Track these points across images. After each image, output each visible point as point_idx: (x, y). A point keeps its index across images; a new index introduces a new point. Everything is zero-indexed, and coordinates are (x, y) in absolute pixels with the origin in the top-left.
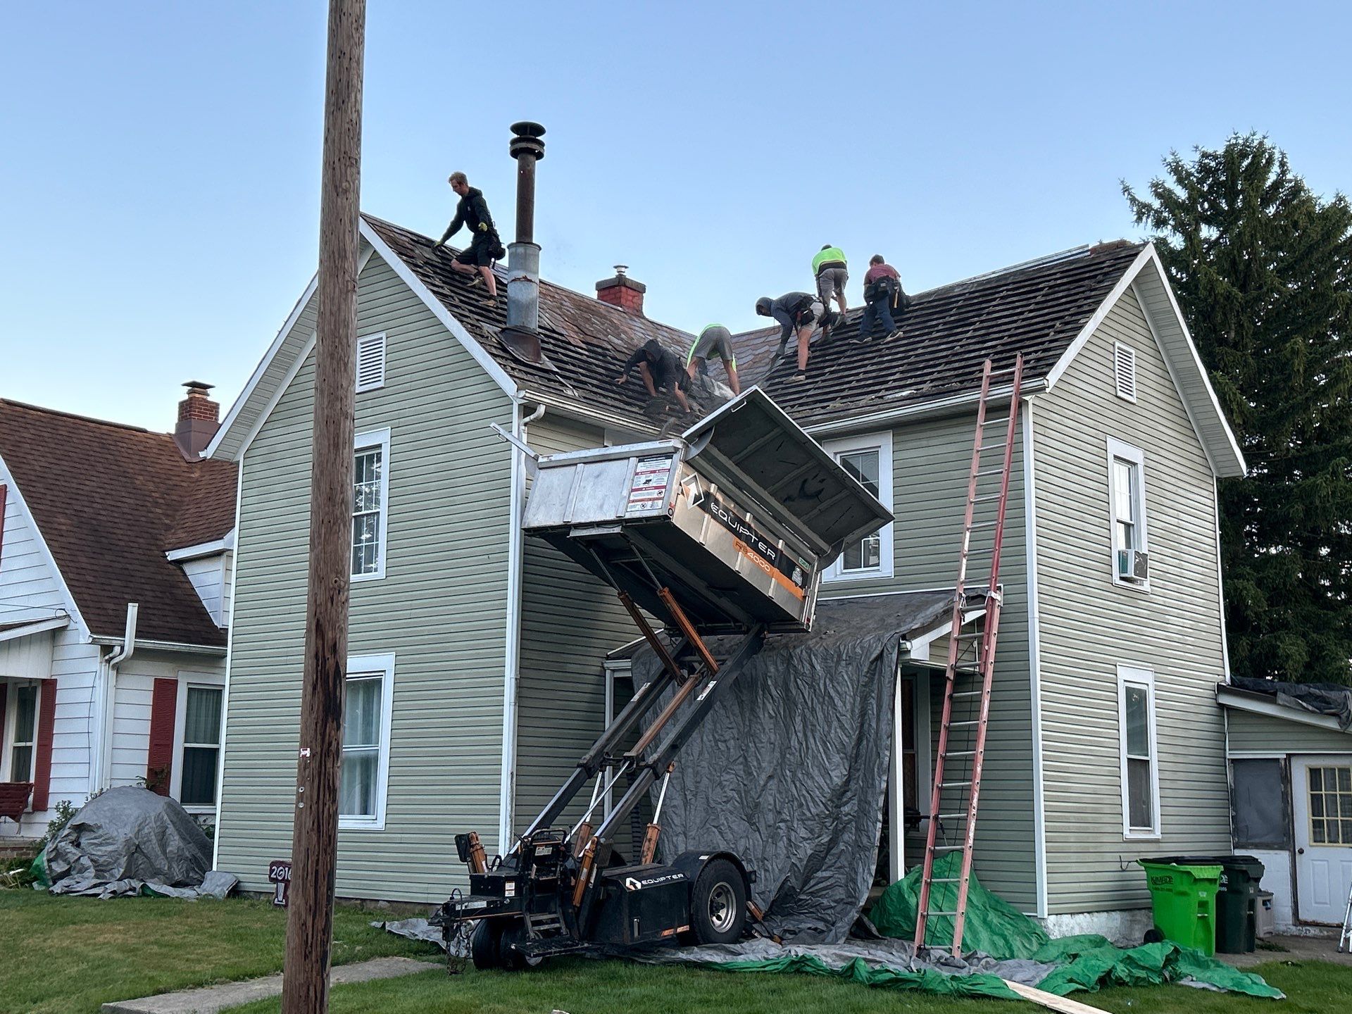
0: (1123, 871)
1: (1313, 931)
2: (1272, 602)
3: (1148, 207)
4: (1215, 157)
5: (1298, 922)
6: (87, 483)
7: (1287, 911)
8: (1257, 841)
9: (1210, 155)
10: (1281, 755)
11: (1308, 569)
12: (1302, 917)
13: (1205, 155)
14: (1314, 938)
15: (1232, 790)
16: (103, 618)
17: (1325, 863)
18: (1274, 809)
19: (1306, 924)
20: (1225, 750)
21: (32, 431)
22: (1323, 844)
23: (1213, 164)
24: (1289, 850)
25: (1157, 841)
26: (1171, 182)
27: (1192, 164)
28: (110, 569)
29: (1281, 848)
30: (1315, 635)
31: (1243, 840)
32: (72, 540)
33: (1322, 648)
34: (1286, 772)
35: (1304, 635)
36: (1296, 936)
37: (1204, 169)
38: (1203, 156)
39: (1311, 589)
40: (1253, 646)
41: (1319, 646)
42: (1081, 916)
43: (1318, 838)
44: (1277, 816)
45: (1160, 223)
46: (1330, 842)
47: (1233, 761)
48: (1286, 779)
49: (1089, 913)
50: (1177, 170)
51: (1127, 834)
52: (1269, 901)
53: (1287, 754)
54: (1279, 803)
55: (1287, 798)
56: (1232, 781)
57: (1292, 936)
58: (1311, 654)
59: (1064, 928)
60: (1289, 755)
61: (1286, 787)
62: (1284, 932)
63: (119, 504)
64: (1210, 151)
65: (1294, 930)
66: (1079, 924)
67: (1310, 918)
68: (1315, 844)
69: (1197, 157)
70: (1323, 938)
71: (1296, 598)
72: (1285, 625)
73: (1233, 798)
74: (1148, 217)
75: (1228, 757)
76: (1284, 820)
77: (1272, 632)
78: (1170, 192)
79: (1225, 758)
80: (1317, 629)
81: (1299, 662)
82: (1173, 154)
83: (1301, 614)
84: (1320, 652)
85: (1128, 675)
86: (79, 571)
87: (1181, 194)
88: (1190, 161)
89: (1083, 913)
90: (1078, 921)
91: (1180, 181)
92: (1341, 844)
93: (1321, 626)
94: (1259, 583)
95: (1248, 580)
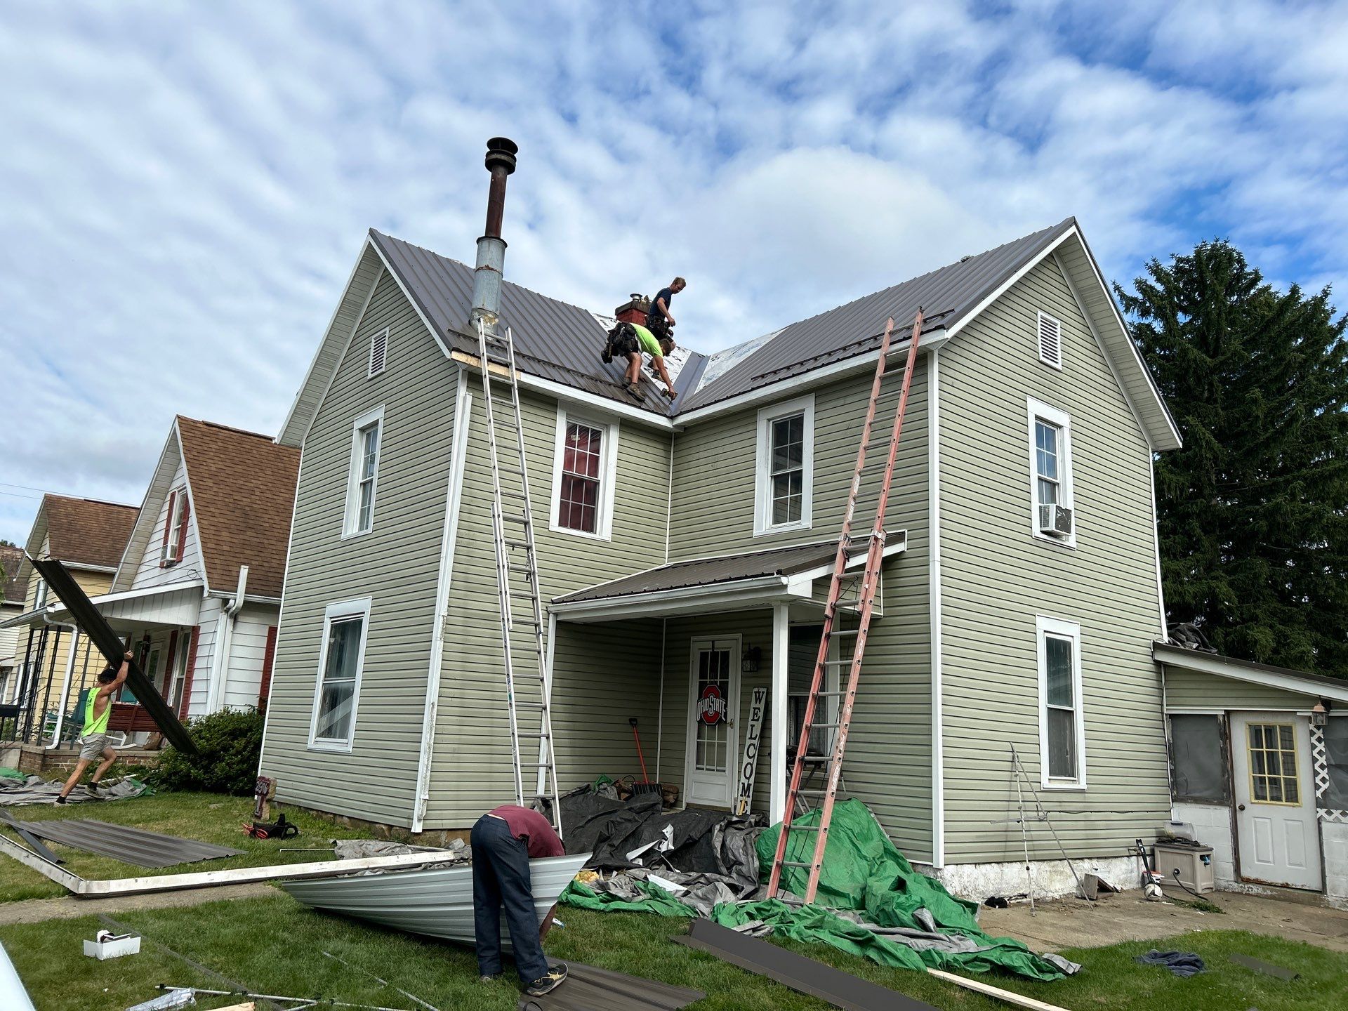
0: (1040, 820)
1: (1256, 889)
2: (1242, 599)
3: (1135, 300)
4: (1187, 261)
5: (1239, 878)
6: (253, 481)
7: (1229, 867)
8: (1197, 795)
9: (1184, 259)
10: (1219, 711)
11: (1274, 574)
12: (1245, 873)
13: (1180, 260)
14: (1258, 896)
15: (1170, 744)
16: (225, 578)
17: (1267, 820)
18: (1213, 763)
19: (1248, 881)
20: (1162, 705)
21: (219, 444)
22: (1265, 802)
23: (1187, 266)
24: (1230, 807)
25: (1082, 792)
26: (1152, 281)
27: (1170, 268)
28: (247, 542)
29: (1222, 804)
30: (1281, 627)
31: (1183, 794)
32: (222, 520)
33: (1287, 637)
34: (1225, 728)
35: (1271, 627)
36: (1238, 893)
37: (1179, 270)
38: (1178, 261)
39: (1276, 591)
40: (1227, 634)
41: (1284, 636)
42: (987, 866)
43: (1259, 796)
44: (1217, 771)
45: (1145, 313)
46: (1272, 799)
47: (1171, 716)
48: (1226, 736)
49: (998, 863)
50: (1157, 271)
51: (1046, 783)
52: (1208, 856)
53: (1225, 711)
54: (1218, 758)
55: (1226, 755)
56: (1170, 735)
57: (1234, 892)
58: (1278, 643)
59: (966, 879)
60: (1228, 713)
61: (1225, 743)
62: (1225, 888)
63: (275, 497)
64: (1184, 256)
65: (1236, 887)
66: (984, 875)
67: (1253, 877)
68: (1257, 801)
69: (1173, 262)
70: (1267, 897)
71: (1263, 597)
72: (1255, 618)
73: (1172, 752)
74: (1134, 309)
75: (1165, 712)
76: (1223, 776)
77: (1243, 623)
78: (1152, 288)
79: (1162, 713)
80: (1283, 622)
81: (1266, 647)
82: (1154, 260)
83: (1268, 610)
84: (1285, 640)
85: (1047, 625)
86: (218, 542)
87: (1160, 287)
88: (1168, 265)
89: (990, 863)
90: (984, 871)
91: (1158, 280)
92: (1284, 803)
93: (1288, 620)
94: (1231, 584)
95: (1221, 581)
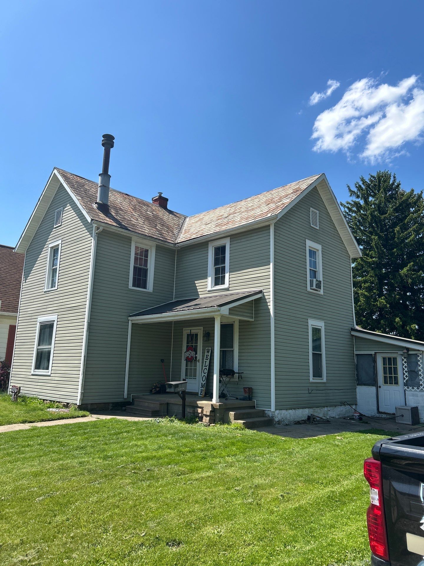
0: (309, 393)
1: (384, 416)
5: (379, 412)
7: (375, 408)
8: (365, 383)
9: (373, 176)
10: (373, 353)
12: (380, 410)
15: (356, 365)
17: (388, 391)
18: (371, 371)
19: (382, 413)
20: (354, 351)
22: (388, 385)
23: (374, 179)
24: (376, 386)
25: (324, 383)
26: (361, 184)
29: (373, 386)
31: (360, 382)
34: (375, 359)
36: (378, 417)
37: (371, 181)
38: (371, 177)
43: (386, 382)
44: (371, 374)
45: (357, 197)
46: (390, 384)
47: (357, 355)
48: (375, 361)
49: (294, 409)
51: (311, 380)
53: (375, 352)
54: (372, 369)
55: (375, 368)
56: (356, 362)
59: (283, 415)
61: (374, 364)
62: (374, 416)
65: (378, 415)
67: (383, 411)
68: (385, 384)
70: (388, 418)
73: (357, 367)
74: (353, 195)
76: (374, 375)
78: (361, 187)
79: (354, 354)
82: (362, 176)
85: (313, 323)
88: (367, 178)
89: (291, 409)
90: (289, 412)
92: (394, 385)
